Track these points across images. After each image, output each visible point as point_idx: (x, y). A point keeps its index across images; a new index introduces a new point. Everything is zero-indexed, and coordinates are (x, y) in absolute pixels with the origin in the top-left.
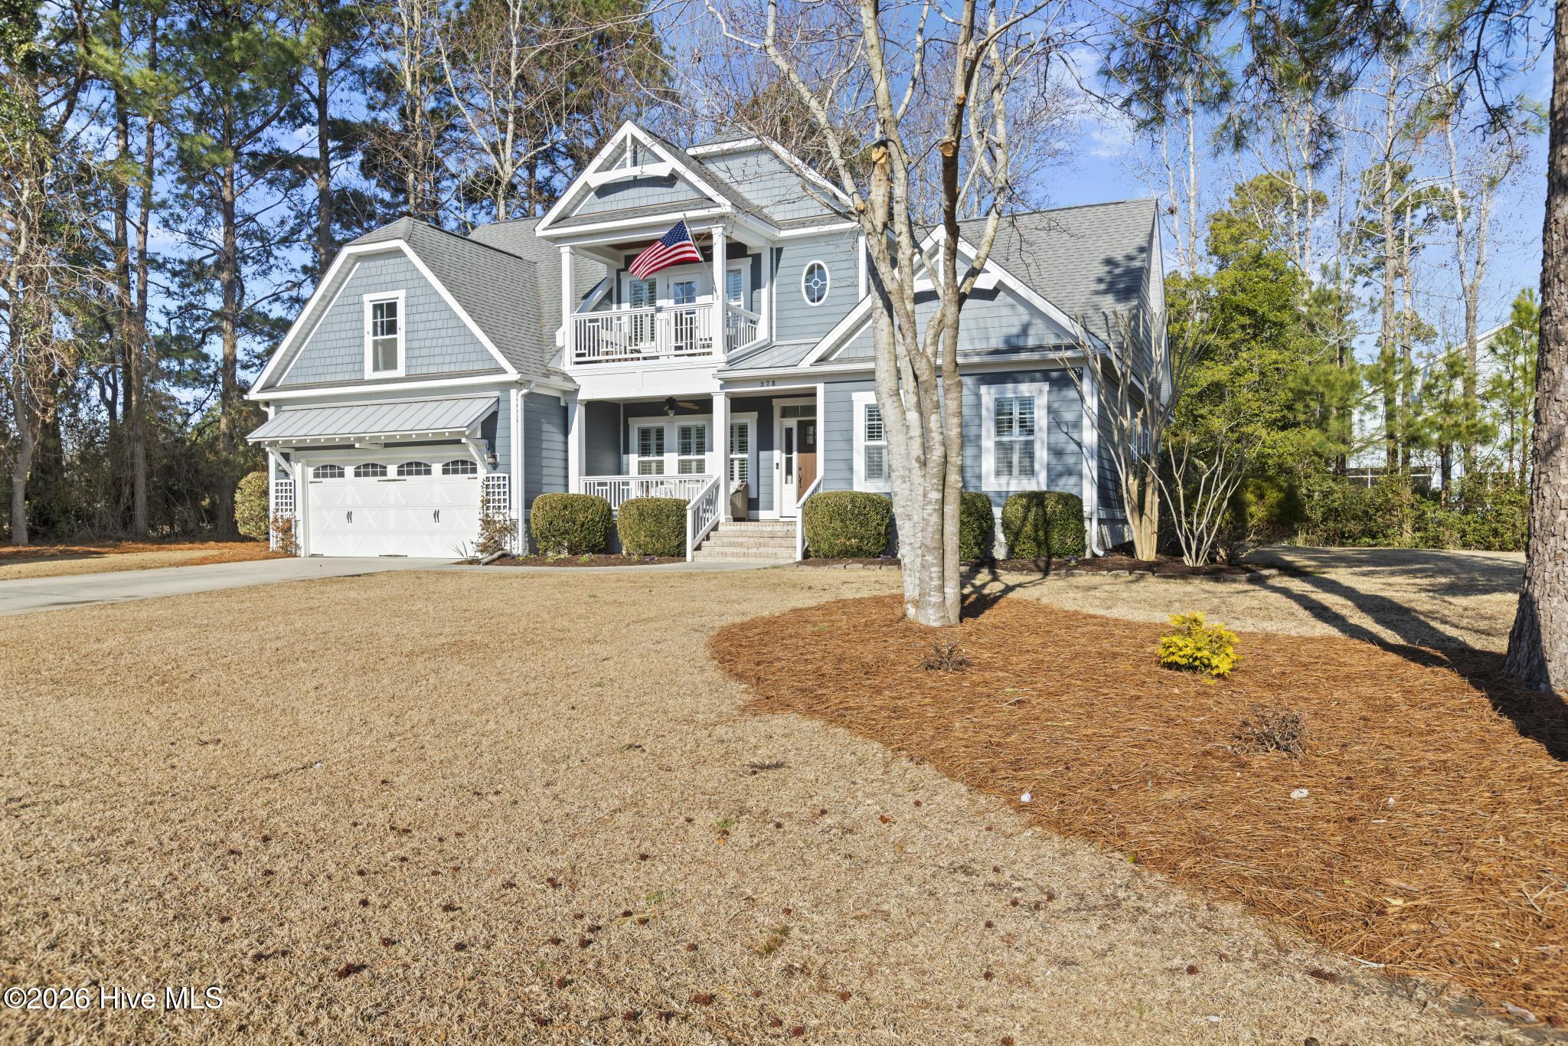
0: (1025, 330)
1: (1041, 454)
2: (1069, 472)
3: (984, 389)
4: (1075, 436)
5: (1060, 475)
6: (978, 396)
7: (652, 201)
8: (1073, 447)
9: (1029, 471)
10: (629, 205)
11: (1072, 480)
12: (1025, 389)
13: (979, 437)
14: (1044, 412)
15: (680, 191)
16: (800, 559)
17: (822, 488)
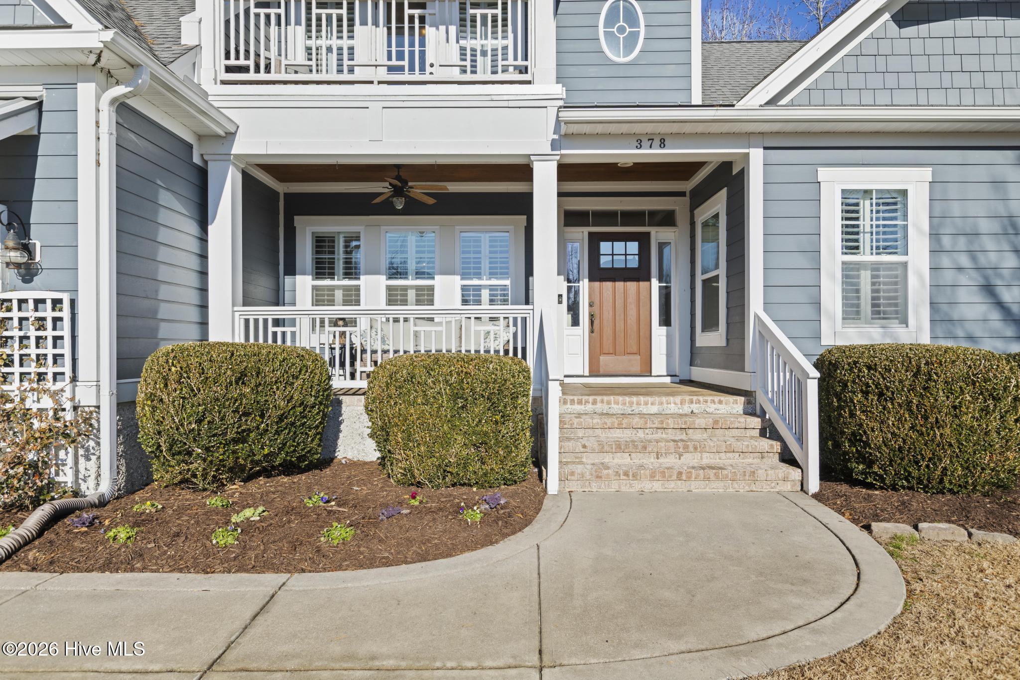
16: (814, 484)
17: (764, 335)
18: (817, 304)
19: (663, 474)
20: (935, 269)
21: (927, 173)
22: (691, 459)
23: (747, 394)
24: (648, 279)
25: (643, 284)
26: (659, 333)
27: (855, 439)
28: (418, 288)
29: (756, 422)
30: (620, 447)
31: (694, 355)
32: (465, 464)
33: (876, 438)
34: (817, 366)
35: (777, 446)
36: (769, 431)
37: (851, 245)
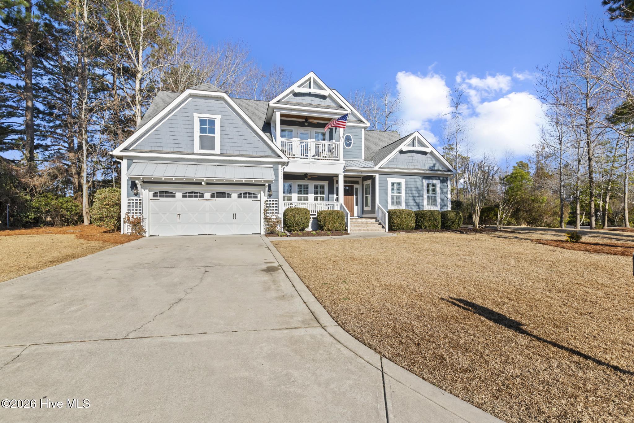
0: (434, 165)
1: (438, 200)
2: (445, 205)
3: (424, 181)
4: (446, 196)
5: (443, 206)
6: (422, 182)
7: (317, 103)
8: (446, 199)
9: (436, 205)
10: (307, 102)
11: (446, 208)
12: (435, 182)
13: (423, 194)
14: (439, 189)
15: (328, 102)
16: (387, 231)
17: (379, 208)
18: (387, 202)
19: (365, 230)
20: (406, 196)
21: (404, 180)
22: (368, 228)
23: (376, 218)
24: (353, 195)
25: (352, 197)
26: (355, 207)
27: (393, 223)
28: (304, 197)
29: (378, 223)
30: (357, 226)
31: (363, 212)
32: (337, 227)
33: (396, 222)
34: (388, 212)
35: (381, 226)
36: (380, 224)
37: (393, 192)
